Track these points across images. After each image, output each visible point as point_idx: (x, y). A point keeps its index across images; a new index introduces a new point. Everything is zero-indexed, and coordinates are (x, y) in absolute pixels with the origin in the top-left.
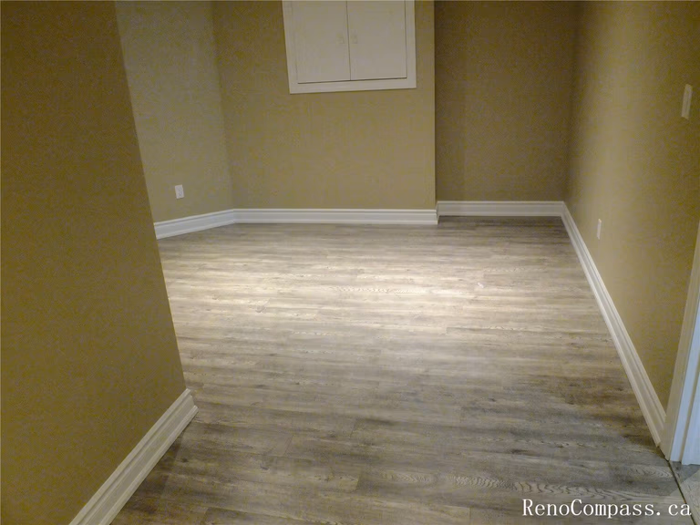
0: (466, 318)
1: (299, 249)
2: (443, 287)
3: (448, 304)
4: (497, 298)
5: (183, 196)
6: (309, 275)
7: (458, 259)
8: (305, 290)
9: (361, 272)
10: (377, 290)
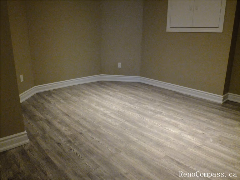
0: (183, 154)
1: (148, 97)
2: (190, 134)
3: (182, 143)
4: (213, 151)
5: (121, 67)
6: (138, 108)
7: (214, 123)
8: (129, 113)
9: (160, 113)
10: (156, 124)
